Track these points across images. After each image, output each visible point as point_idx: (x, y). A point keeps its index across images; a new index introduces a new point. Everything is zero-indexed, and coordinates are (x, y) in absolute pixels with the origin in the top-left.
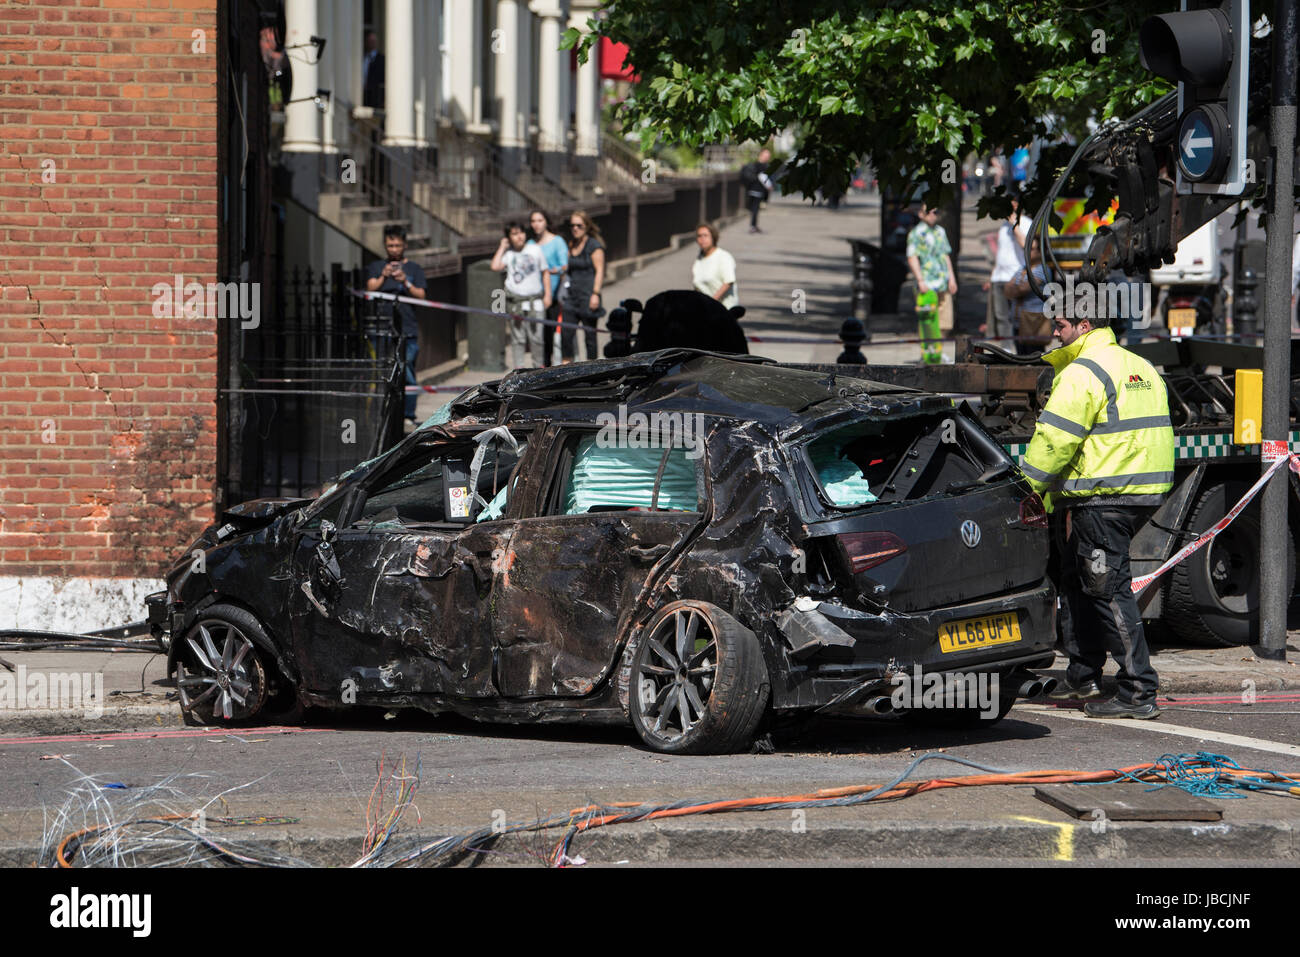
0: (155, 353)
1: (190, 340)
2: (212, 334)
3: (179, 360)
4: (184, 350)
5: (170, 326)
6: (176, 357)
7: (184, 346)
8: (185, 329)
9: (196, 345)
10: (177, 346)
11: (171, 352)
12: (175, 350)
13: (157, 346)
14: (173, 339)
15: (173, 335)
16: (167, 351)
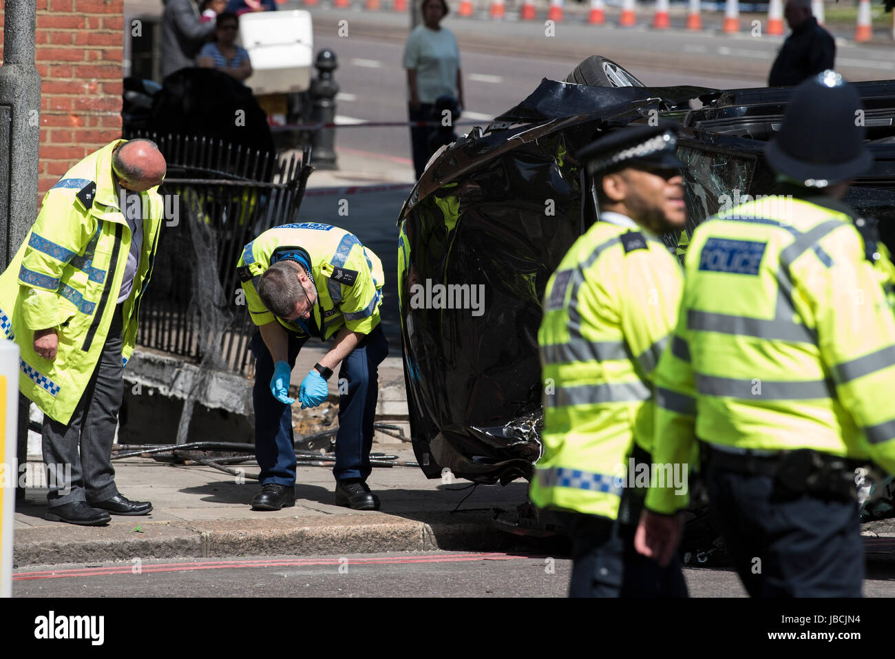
0: (57, 137)
1: (94, 121)
2: (117, 114)
3: (82, 145)
4: (88, 133)
5: (73, 105)
6: (79, 141)
7: (87, 128)
8: (88, 110)
9: (100, 128)
10: (79, 128)
11: (73, 135)
12: (78, 133)
13: (58, 128)
14: (75, 120)
15: (76, 116)
16: (69, 134)
